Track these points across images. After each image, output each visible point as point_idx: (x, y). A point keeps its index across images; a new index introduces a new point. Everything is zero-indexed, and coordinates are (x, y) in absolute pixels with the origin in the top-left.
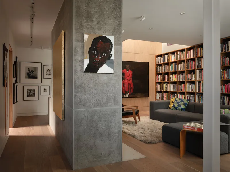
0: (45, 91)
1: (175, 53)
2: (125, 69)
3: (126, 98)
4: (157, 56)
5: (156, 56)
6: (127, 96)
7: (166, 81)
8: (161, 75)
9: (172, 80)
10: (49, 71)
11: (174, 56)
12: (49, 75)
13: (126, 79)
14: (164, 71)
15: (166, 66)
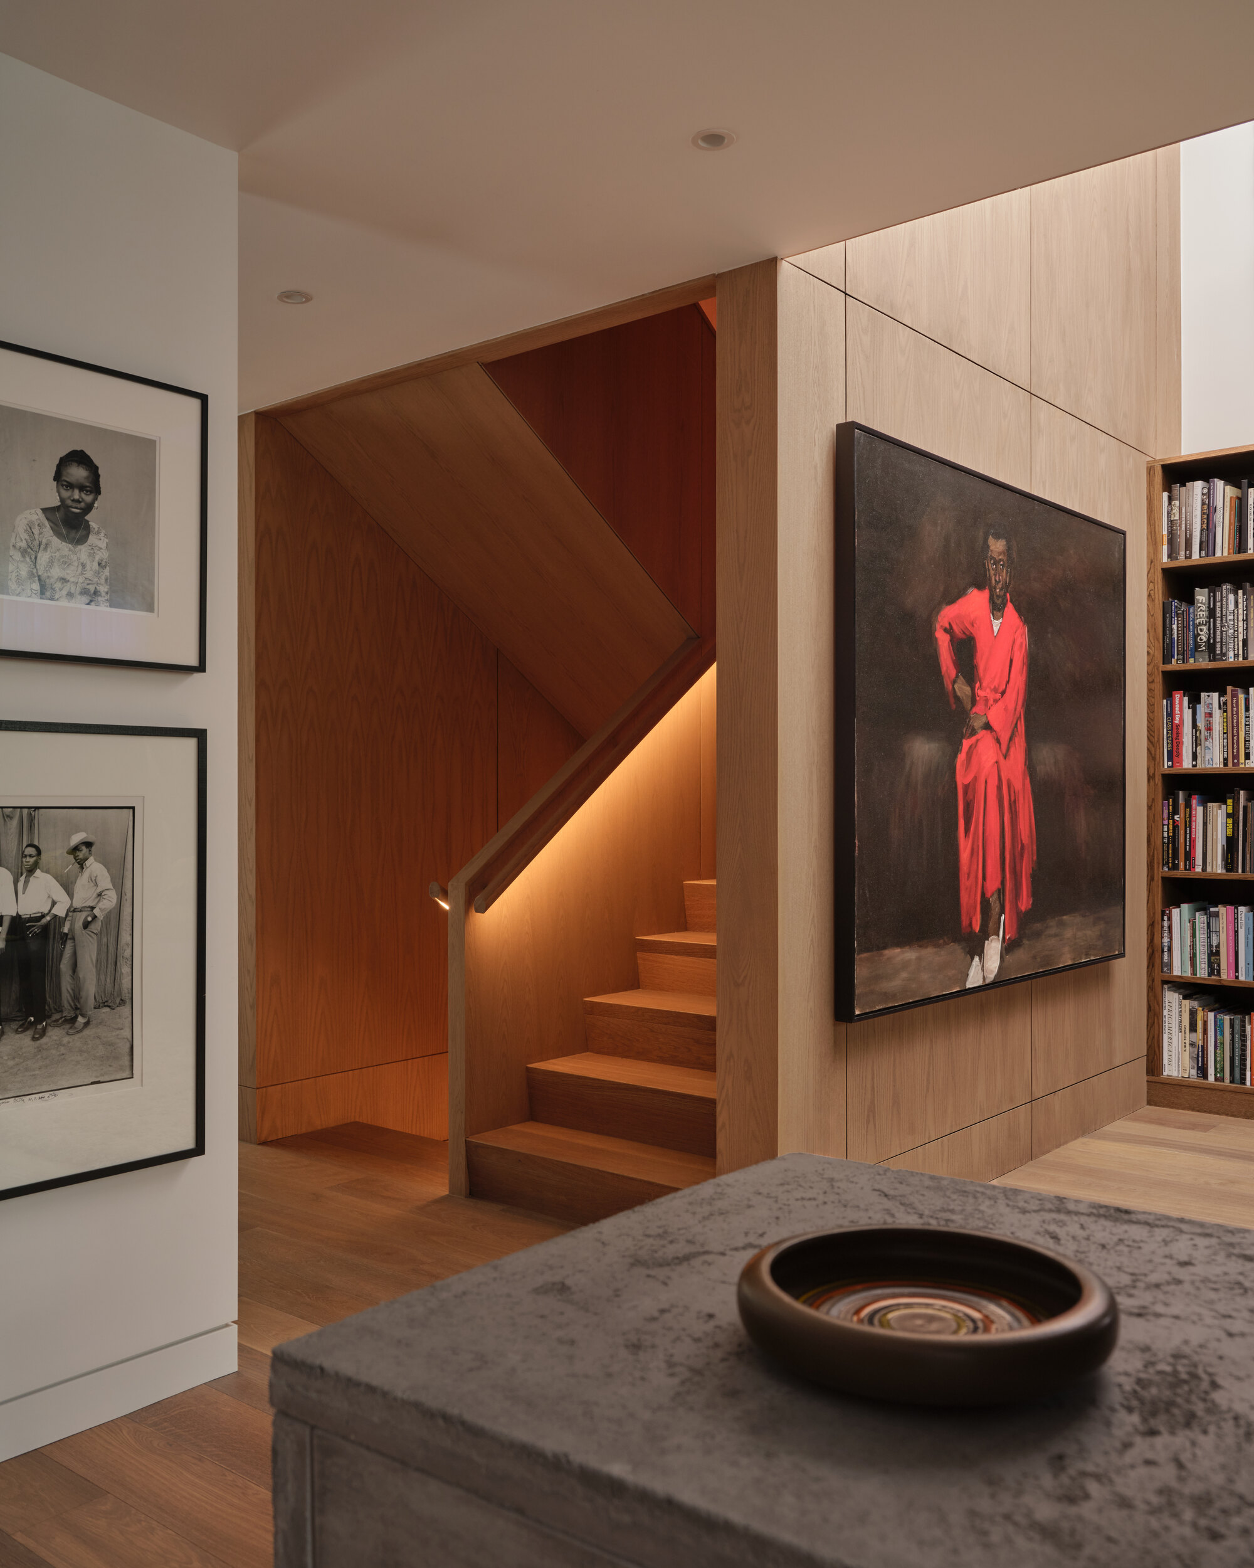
5: (1157, 475)
6: (993, 957)
13: (988, 725)
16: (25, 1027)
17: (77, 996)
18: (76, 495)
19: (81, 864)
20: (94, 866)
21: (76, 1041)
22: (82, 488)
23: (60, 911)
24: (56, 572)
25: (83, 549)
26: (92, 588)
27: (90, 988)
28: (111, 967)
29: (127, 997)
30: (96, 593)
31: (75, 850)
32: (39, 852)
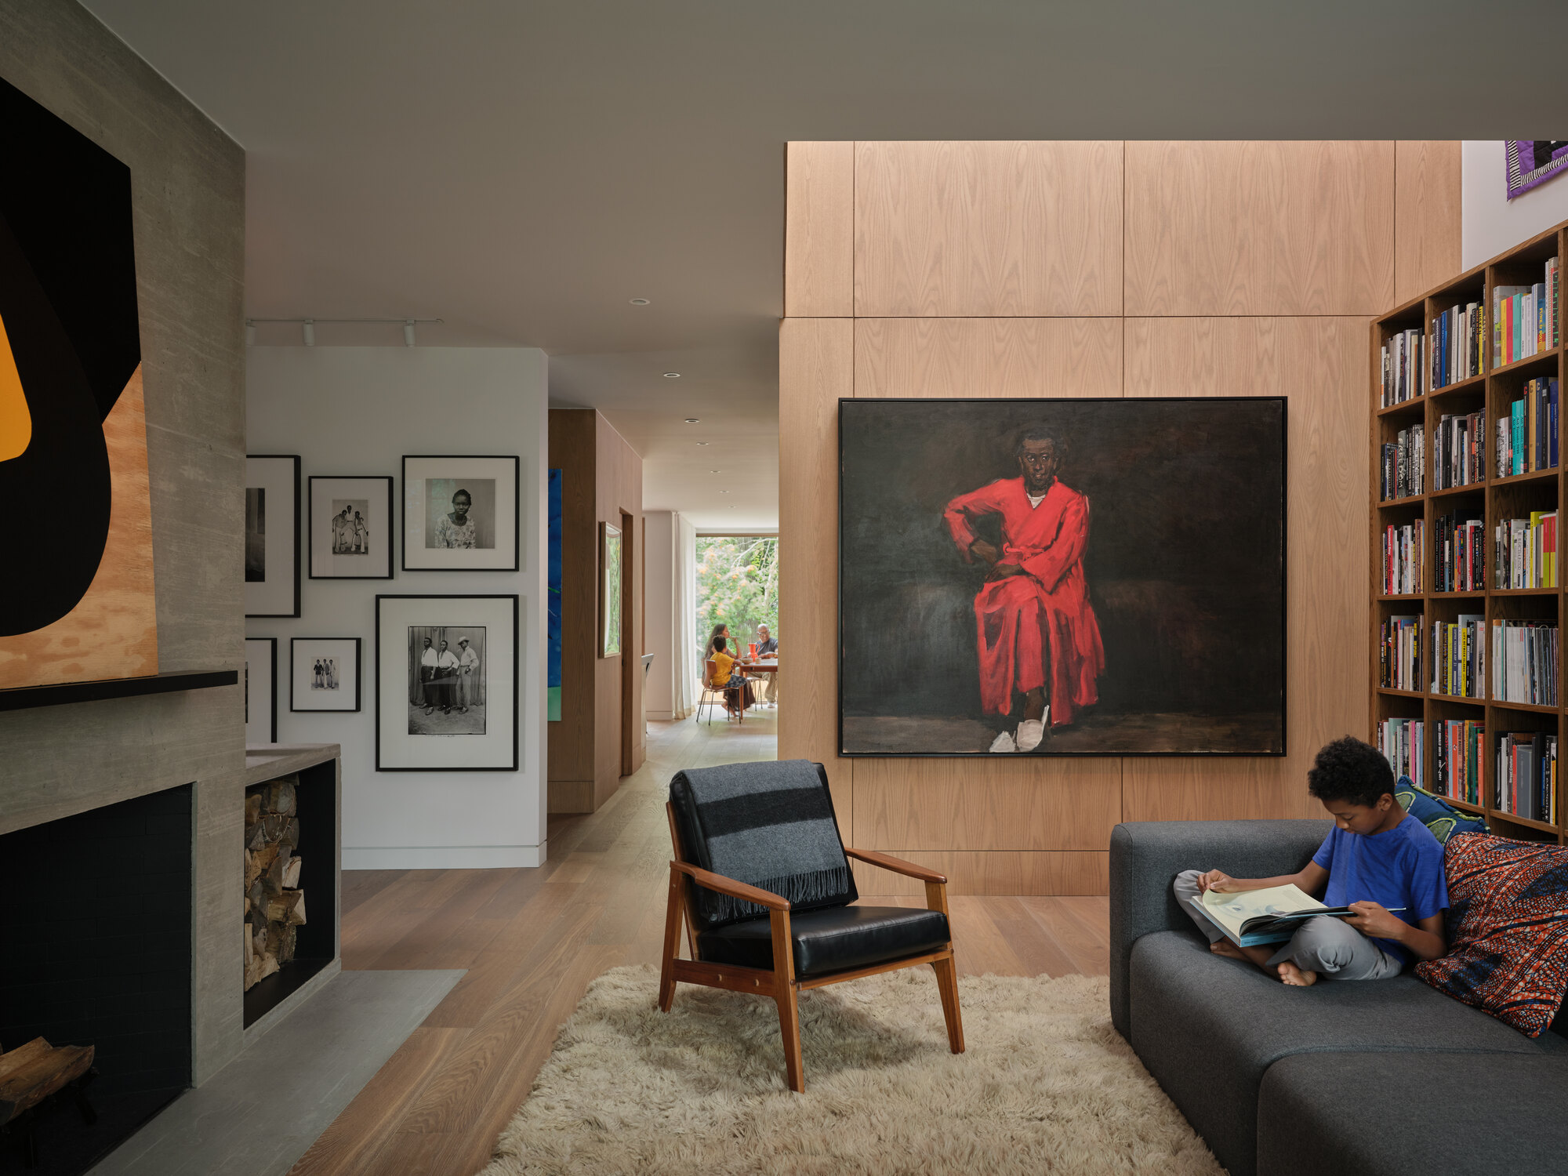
0: (325, 679)
1: (1550, 265)
2: (1009, 476)
3: (1018, 755)
4: (1391, 326)
5: (1377, 330)
6: (1031, 734)
7: (1463, 584)
8: (1423, 527)
9: (1516, 572)
10: (350, 517)
11: (1542, 294)
12: (358, 550)
13: (1022, 572)
14: (1447, 483)
15: (1463, 425)
16: (441, 709)
17: (463, 699)
18: (461, 507)
19: (464, 649)
20: (469, 650)
21: (463, 717)
22: (463, 504)
23: (455, 666)
24: (453, 537)
25: (464, 527)
26: (468, 542)
27: (468, 697)
28: (477, 689)
29: (484, 702)
30: (470, 543)
31: (461, 644)
32: (447, 644)
